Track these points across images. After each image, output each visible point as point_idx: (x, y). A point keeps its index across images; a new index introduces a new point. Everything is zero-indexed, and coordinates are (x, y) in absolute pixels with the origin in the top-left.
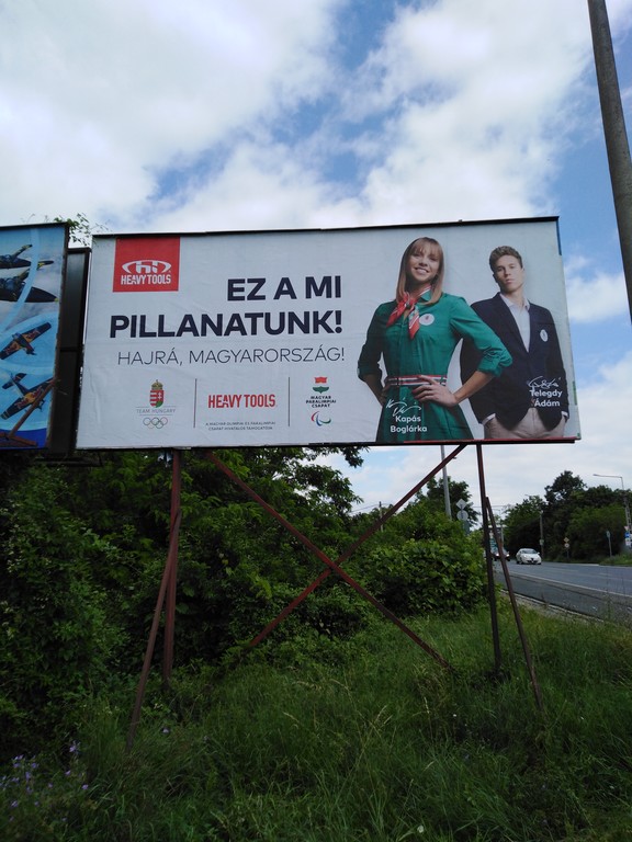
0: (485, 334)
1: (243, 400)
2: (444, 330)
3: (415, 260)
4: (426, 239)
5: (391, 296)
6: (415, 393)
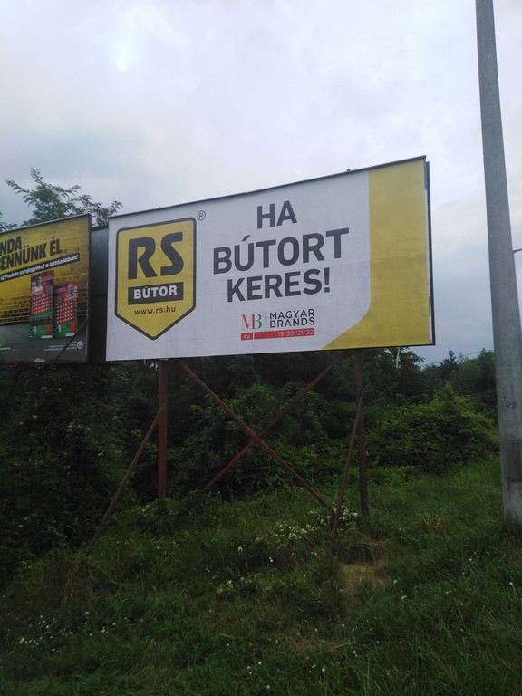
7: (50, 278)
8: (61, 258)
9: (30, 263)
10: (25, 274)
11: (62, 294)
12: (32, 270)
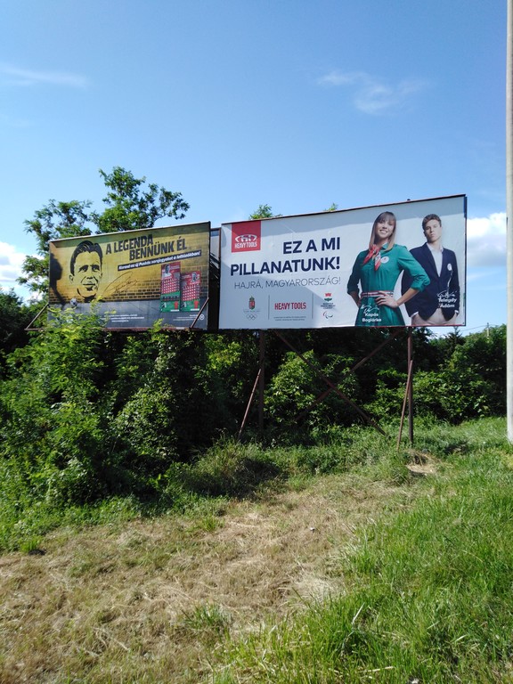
0: (416, 267)
1: (291, 305)
2: (394, 265)
3: (380, 225)
4: (387, 213)
5: (366, 247)
6: (376, 300)
7: (177, 267)
8: (187, 253)
9: (160, 255)
10: (156, 263)
11: (187, 279)
12: (163, 260)
